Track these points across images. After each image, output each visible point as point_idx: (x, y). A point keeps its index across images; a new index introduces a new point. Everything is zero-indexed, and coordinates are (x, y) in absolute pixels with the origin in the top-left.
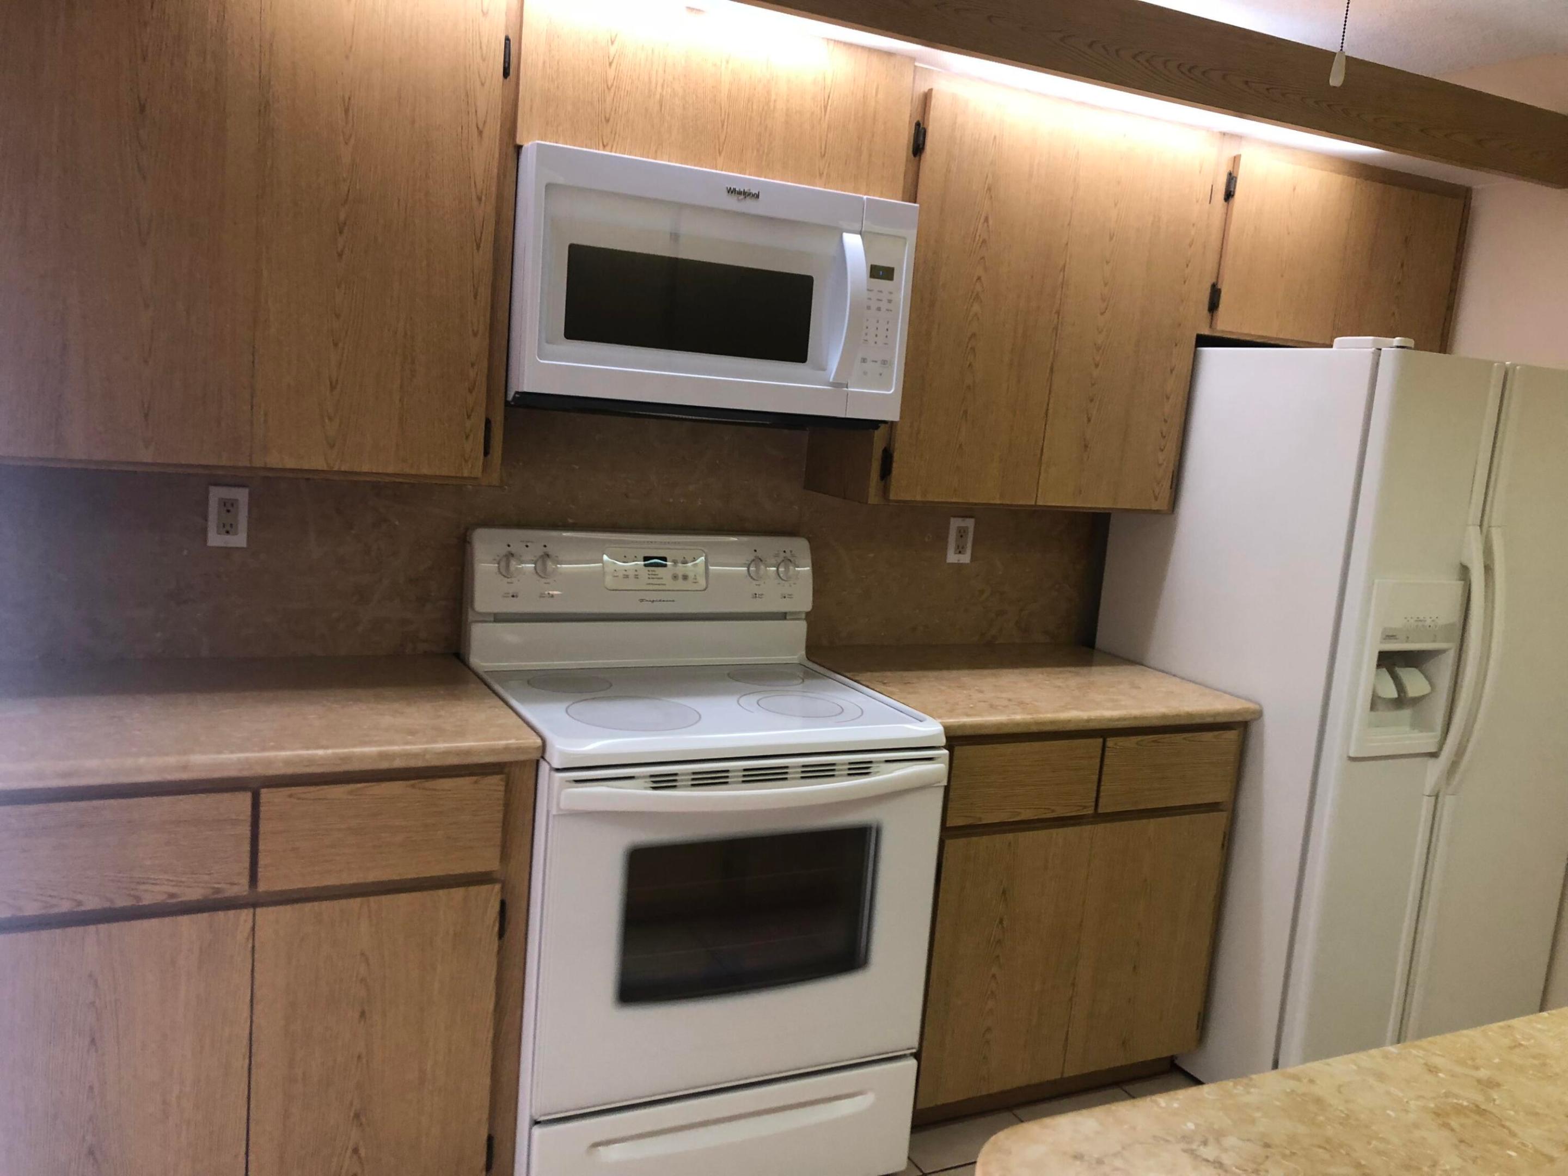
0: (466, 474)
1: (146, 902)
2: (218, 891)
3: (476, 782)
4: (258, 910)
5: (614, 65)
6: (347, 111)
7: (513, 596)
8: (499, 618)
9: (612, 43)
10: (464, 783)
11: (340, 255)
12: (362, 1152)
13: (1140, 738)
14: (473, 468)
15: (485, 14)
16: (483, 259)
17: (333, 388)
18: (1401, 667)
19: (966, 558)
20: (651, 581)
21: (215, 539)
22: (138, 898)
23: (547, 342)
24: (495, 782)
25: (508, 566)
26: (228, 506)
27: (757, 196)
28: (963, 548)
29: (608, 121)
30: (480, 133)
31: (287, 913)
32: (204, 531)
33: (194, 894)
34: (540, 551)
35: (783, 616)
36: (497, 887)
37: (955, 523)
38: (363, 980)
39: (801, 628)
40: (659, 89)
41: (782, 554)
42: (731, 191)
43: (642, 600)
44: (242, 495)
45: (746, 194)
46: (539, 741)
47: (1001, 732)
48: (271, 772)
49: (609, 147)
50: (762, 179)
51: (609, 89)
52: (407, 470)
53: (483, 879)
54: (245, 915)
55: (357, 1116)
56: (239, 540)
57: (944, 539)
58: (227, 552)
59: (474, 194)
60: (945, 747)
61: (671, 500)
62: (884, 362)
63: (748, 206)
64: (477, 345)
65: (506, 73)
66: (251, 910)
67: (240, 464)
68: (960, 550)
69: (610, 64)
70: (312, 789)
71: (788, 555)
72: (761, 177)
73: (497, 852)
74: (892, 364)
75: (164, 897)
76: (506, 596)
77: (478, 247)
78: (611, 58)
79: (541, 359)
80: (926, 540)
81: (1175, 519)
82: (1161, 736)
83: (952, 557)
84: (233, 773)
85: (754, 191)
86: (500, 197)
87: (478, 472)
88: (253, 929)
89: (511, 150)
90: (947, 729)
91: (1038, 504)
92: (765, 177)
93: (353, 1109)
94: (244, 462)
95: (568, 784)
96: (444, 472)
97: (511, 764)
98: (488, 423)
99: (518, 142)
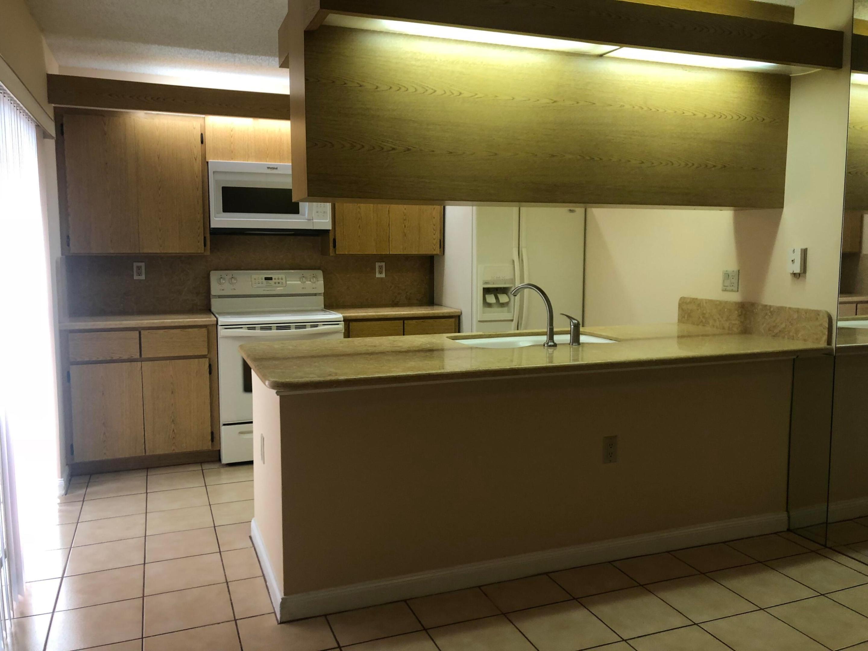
0: (199, 252)
1: (114, 358)
2: (132, 357)
3: (199, 330)
4: (142, 362)
5: (233, 137)
6: (159, 158)
7: (223, 290)
8: (220, 297)
9: (232, 131)
10: (196, 330)
11: (160, 195)
12: (175, 431)
13: (417, 320)
14: (201, 250)
15: (194, 128)
16: (199, 193)
17: (160, 231)
18: (500, 293)
19: (383, 275)
20: (267, 285)
21: (136, 277)
22: (112, 358)
23: (217, 213)
24: (204, 330)
25: (220, 281)
26: (139, 268)
27: (277, 168)
28: (381, 272)
29: (232, 152)
30: (196, 160)
31: (150, 363)
32: (133, 275)
33: (125, 357)
34: (231, 276)
35: (315, 295)
36: (207, 359)
37: (378, 265)
38: (172, 383)
39: (321, 298)
40: (247, 142)
41: (313, 275)
42: (268, 168)
43: (264, 290)
44: (143, 265)
45: (273, 168)
46: (216, 319)
47: (364, 318)
48: (143, 326)
49: (233, 159)
50: (281, 164)
51: (232, 143)
52: (183, 252)
53: (204, 357)
54: (139, 363)
55: (173, 421)
56: (143, 277)
57: (374, 269)
58: (140, 281)
59: (195, 176)
60: (343, 321)
61: (275, 260)
62: (324, 212)
63: (274, 171)
64: (199, 216)
65: (202, 142)
66: (141, 362)
67: (137, 252)
68: (381, 273)
69: (232, 137)
70: (154, 331)
71: (314, 275)
72: (281, 163)
73: (207, 350)
74: (327, 213)
75: (118, 358)
76: (220, 290)
77: (198, 190)
78: (232, 135)
79: (216, 218)
80: (368, 270)
81: (444, 257)
82: (425, 320)
83: (378, 275)
84: (134, 326)
85: (276, 167)
86: (203, 176)
87: (203, 252)
88: (142, 366)
89: (206, 164)
90: (344, 317)
91: (390, 253)
92: (283, 163)
93: (172, 419)
94: (138, 252)
95: (223, 329)
96: (193, 252)
97: (209, 325)
98: (205, 238)
99: (207, 160)
